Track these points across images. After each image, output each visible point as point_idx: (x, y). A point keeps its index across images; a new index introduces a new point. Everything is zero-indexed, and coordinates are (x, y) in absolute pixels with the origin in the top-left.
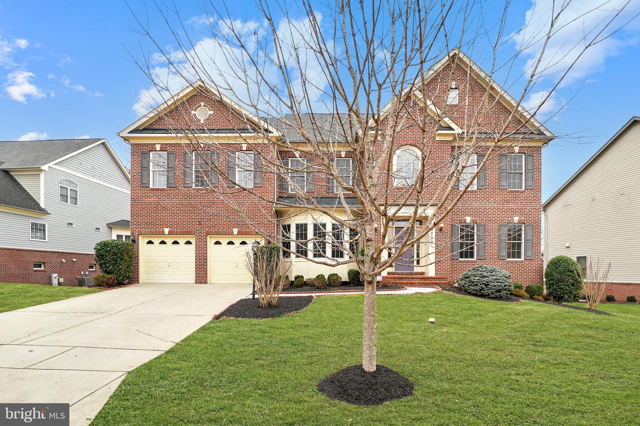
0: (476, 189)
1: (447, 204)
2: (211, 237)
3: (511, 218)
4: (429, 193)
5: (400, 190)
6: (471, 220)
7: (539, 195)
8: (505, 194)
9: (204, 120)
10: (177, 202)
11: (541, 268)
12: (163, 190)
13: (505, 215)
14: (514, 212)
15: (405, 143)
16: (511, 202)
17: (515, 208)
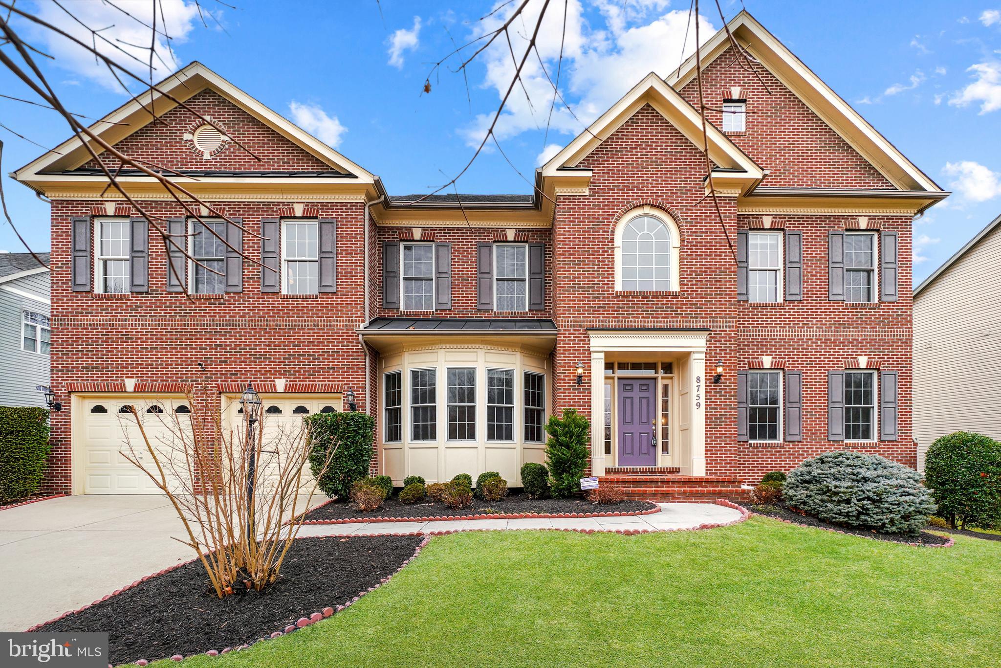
0: (782, 301)
1: (729, 327)
2: (231, 398)
3: (852, 358)
4: (691, 304)
5: (631, 299)
6: (772, 362)
7: (908, 313)
8: (841, 310)
9: (211, 153)
10: (154, 323)
11: (912, 457)
12: (121, 299)
13: (841, 353)
14: (859, 346)
15: (640, 202)
16: (853, 328)
17: (860, 338)
